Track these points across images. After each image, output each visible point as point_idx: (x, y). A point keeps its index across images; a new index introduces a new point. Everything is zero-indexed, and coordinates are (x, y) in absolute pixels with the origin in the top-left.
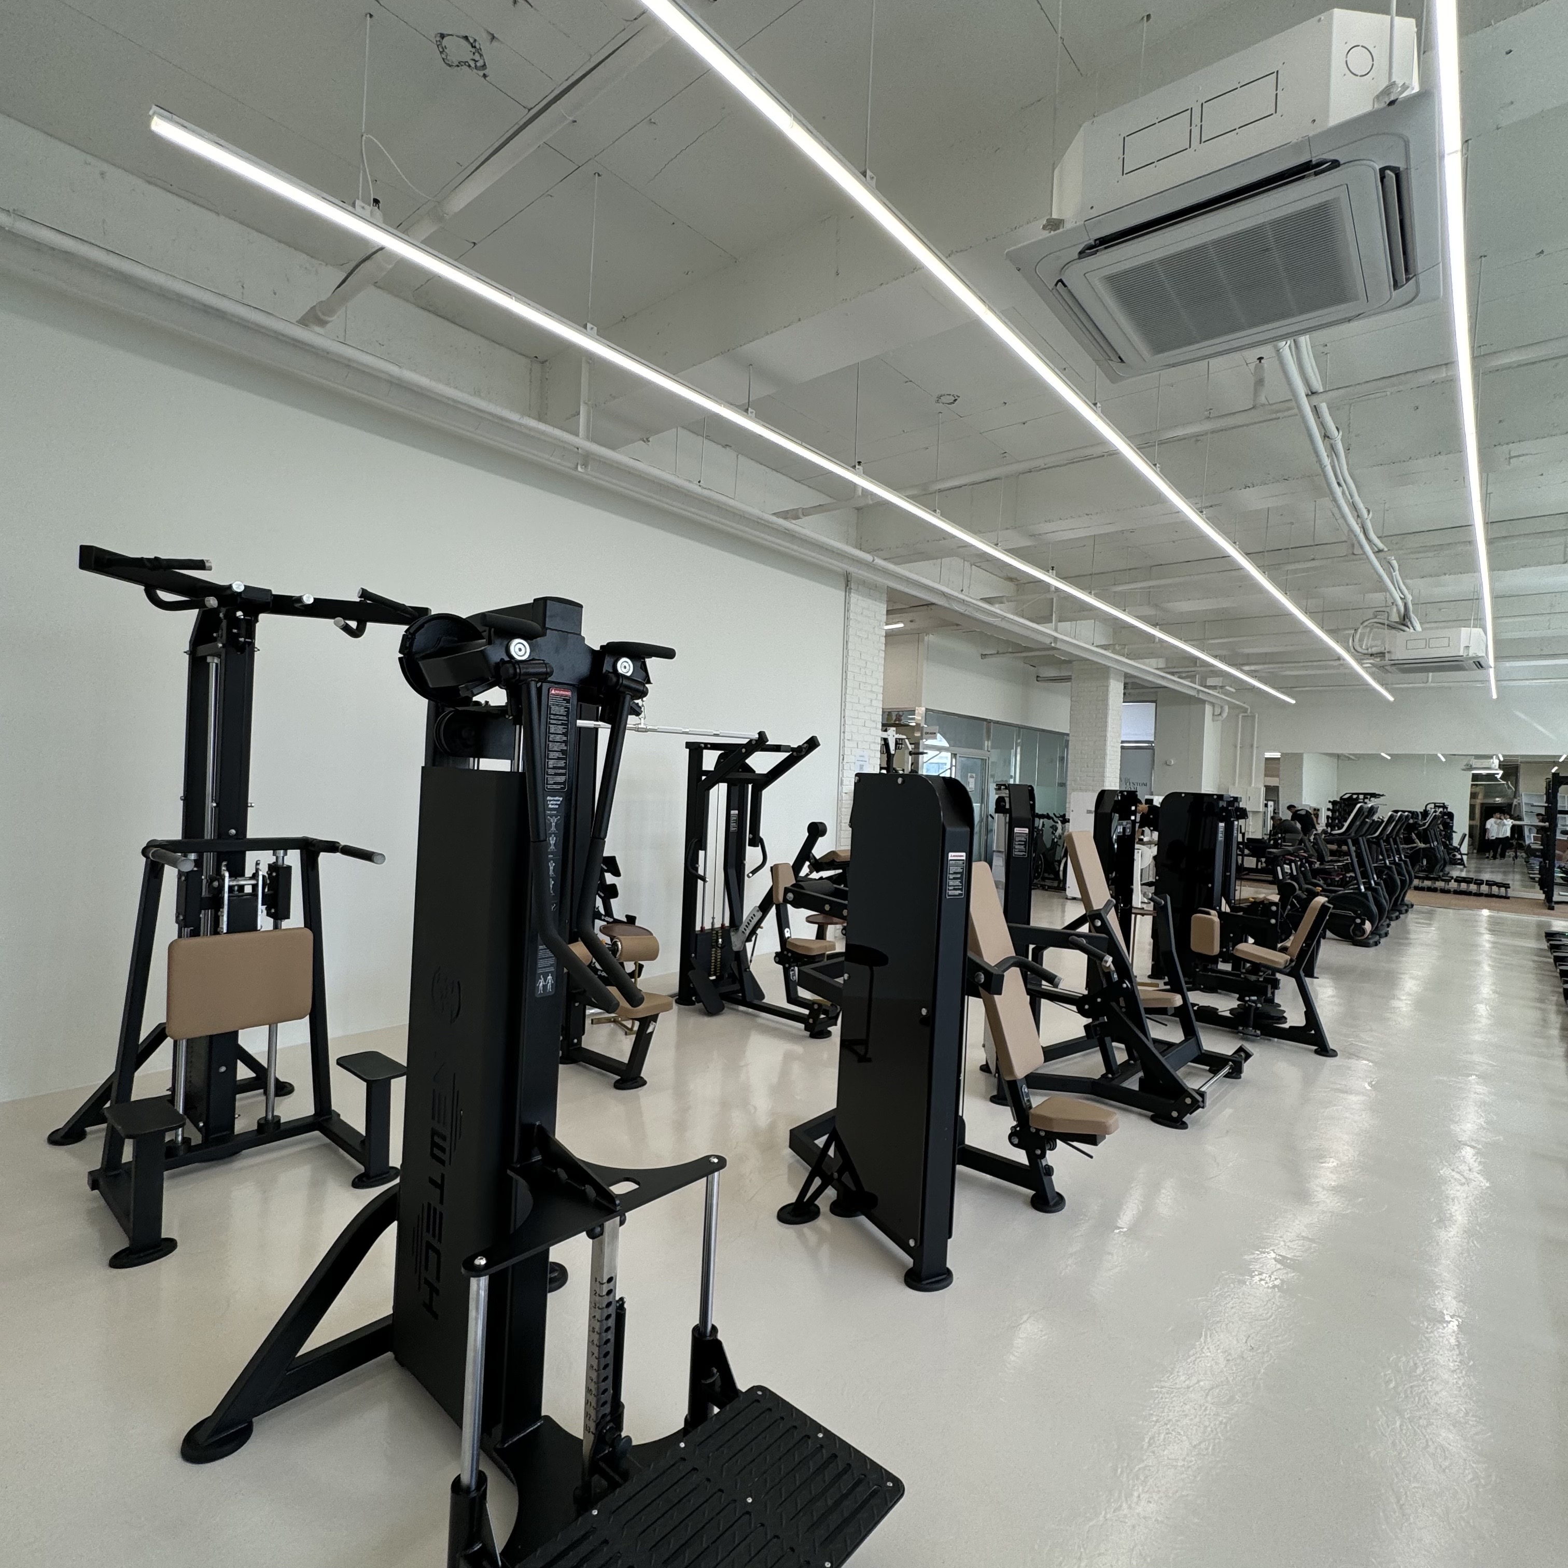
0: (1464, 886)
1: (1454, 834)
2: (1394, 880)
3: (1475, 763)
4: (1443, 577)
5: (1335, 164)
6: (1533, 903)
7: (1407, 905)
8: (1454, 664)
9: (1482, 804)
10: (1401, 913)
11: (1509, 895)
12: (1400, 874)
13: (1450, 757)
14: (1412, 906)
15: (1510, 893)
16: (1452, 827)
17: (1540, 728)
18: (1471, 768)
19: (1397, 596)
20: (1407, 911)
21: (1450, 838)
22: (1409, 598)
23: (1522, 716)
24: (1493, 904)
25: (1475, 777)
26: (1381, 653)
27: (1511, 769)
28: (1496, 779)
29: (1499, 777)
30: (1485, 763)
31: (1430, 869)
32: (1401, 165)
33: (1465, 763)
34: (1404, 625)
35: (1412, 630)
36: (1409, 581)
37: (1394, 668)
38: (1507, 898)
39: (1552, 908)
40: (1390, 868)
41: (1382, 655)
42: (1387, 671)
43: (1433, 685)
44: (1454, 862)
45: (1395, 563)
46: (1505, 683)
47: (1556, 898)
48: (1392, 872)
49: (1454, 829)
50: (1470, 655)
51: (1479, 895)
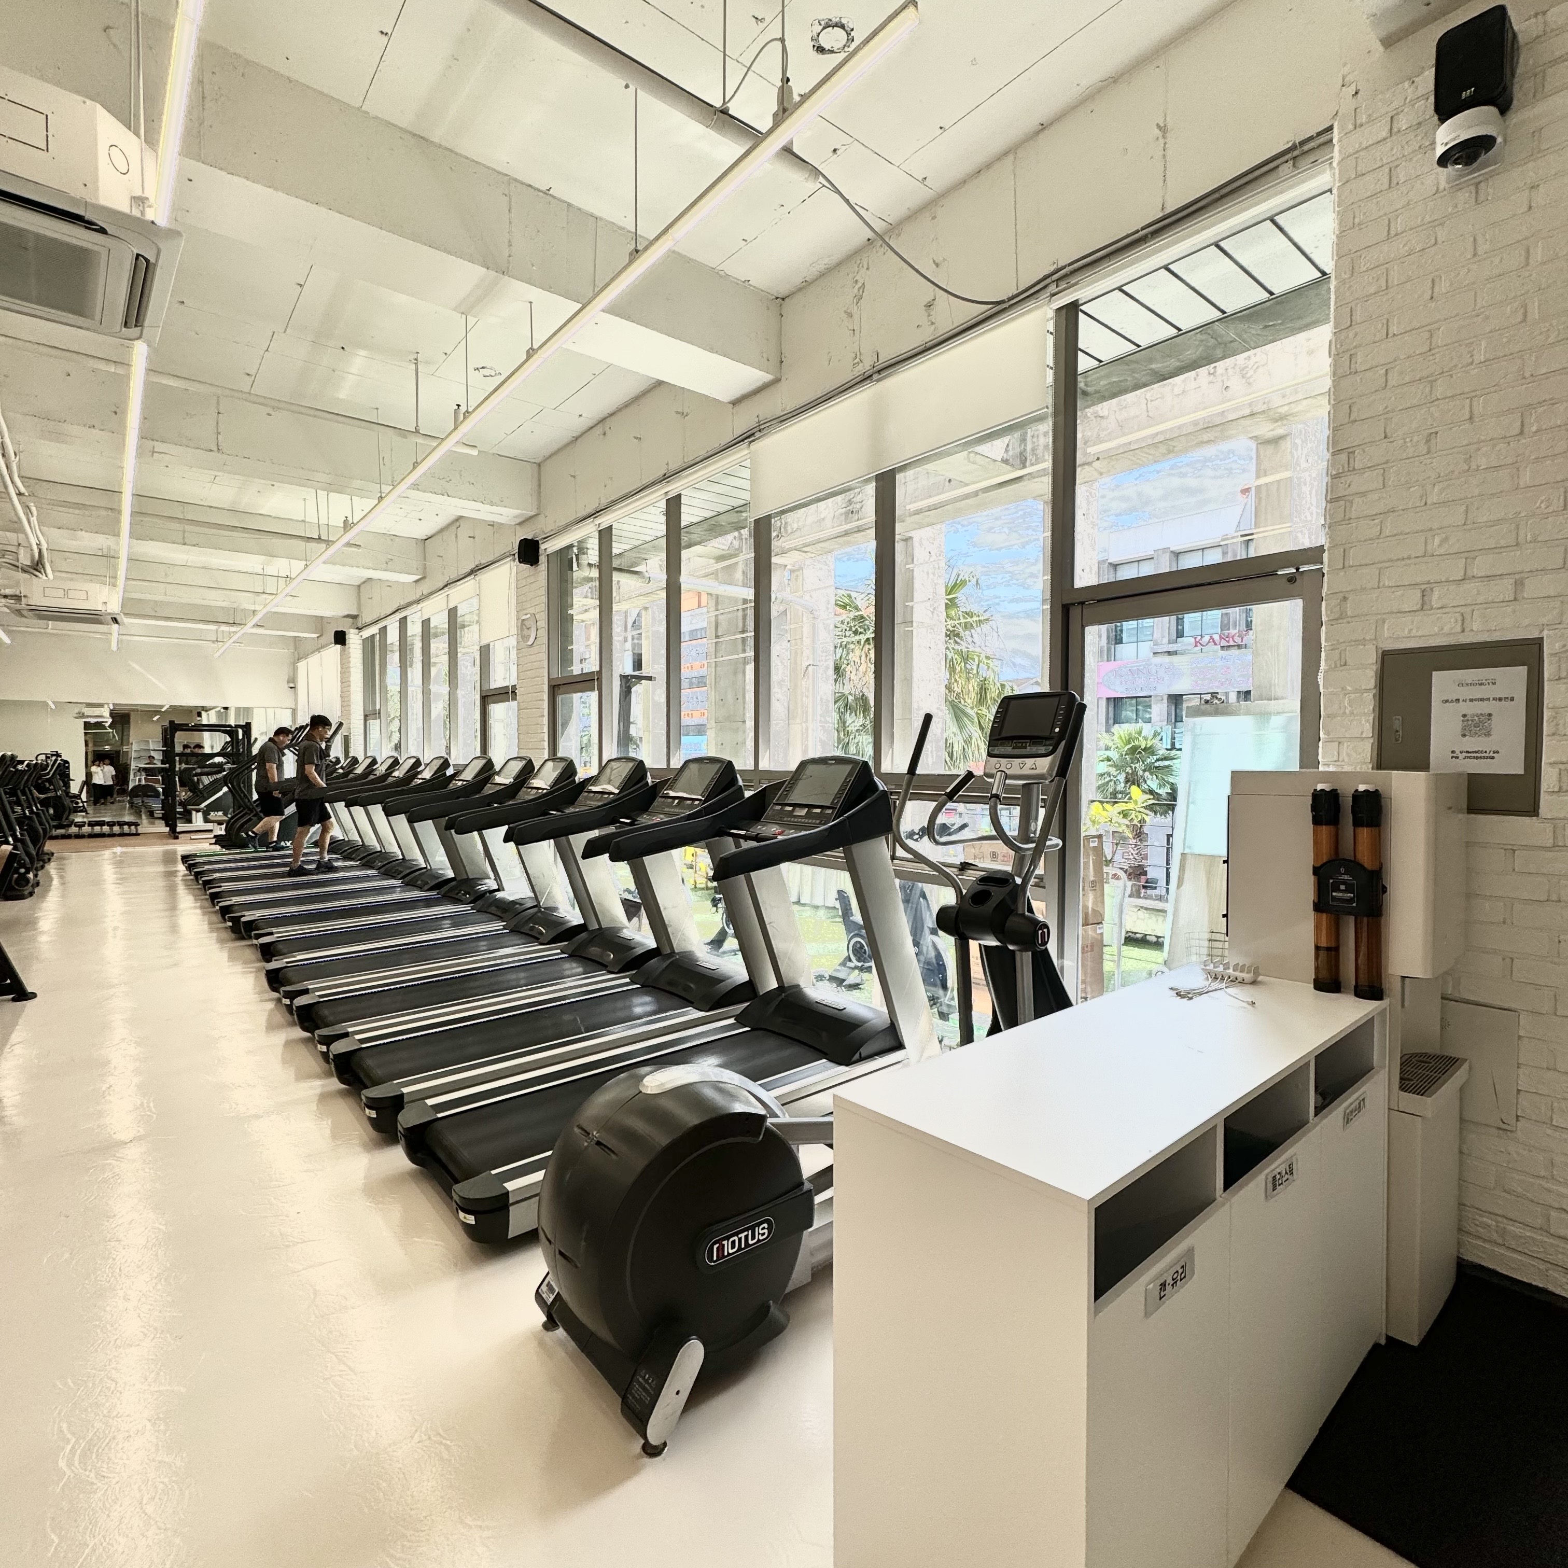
0: (97, 829)
1: (71, 782)
2: (37, 832)
3: (88, 711)
4: (80, 532)
5: (102, 231)
6: (160, 835)
7: (47, 854)
8: (93, 617)
9: (94, 751)
10: (44, 862)
11: (139, 832)
12: (41, 824)
13: (61, 706)
14: (53, 854)
15: (140, 830)
16: (69, 775)
17: (154, 680)
18: (82, 715)
19: (33, 541)
20: (49, 860)
21: (67, 785)
22: (44, 546)
23: (137, 667)
24: (127, 842)
25: (87, 725)
26: (16, 596)
27: (121, 718)
28: (104, 728)
29: (107, 725)
30: (97, 711)
31: (58, 816)
32: (152, 260)
33: (76, 711)
34: (37, 570)
35: (44, 577)
36: (45, 529)
37: (30, 613)
38: (137, 834)
39: (177, 838)
40: (30, 818)
41: (17, 598)
42: (23, 616)
43: (52, 631)
44: (76, 810)
45: (34, 509)
46: (124, 637)
47: (178, 830)
48: (33, 821)
49: (71, 777)
50: (109, 611)
51: (112, 835)
